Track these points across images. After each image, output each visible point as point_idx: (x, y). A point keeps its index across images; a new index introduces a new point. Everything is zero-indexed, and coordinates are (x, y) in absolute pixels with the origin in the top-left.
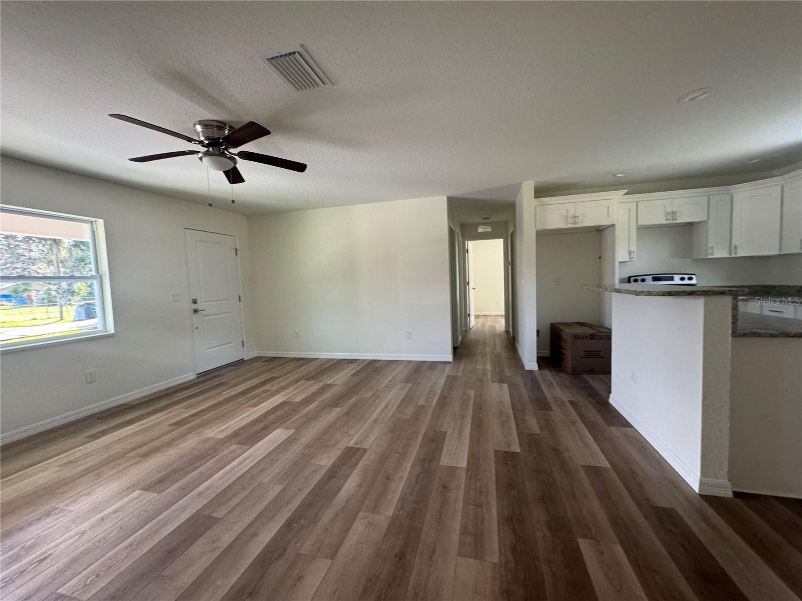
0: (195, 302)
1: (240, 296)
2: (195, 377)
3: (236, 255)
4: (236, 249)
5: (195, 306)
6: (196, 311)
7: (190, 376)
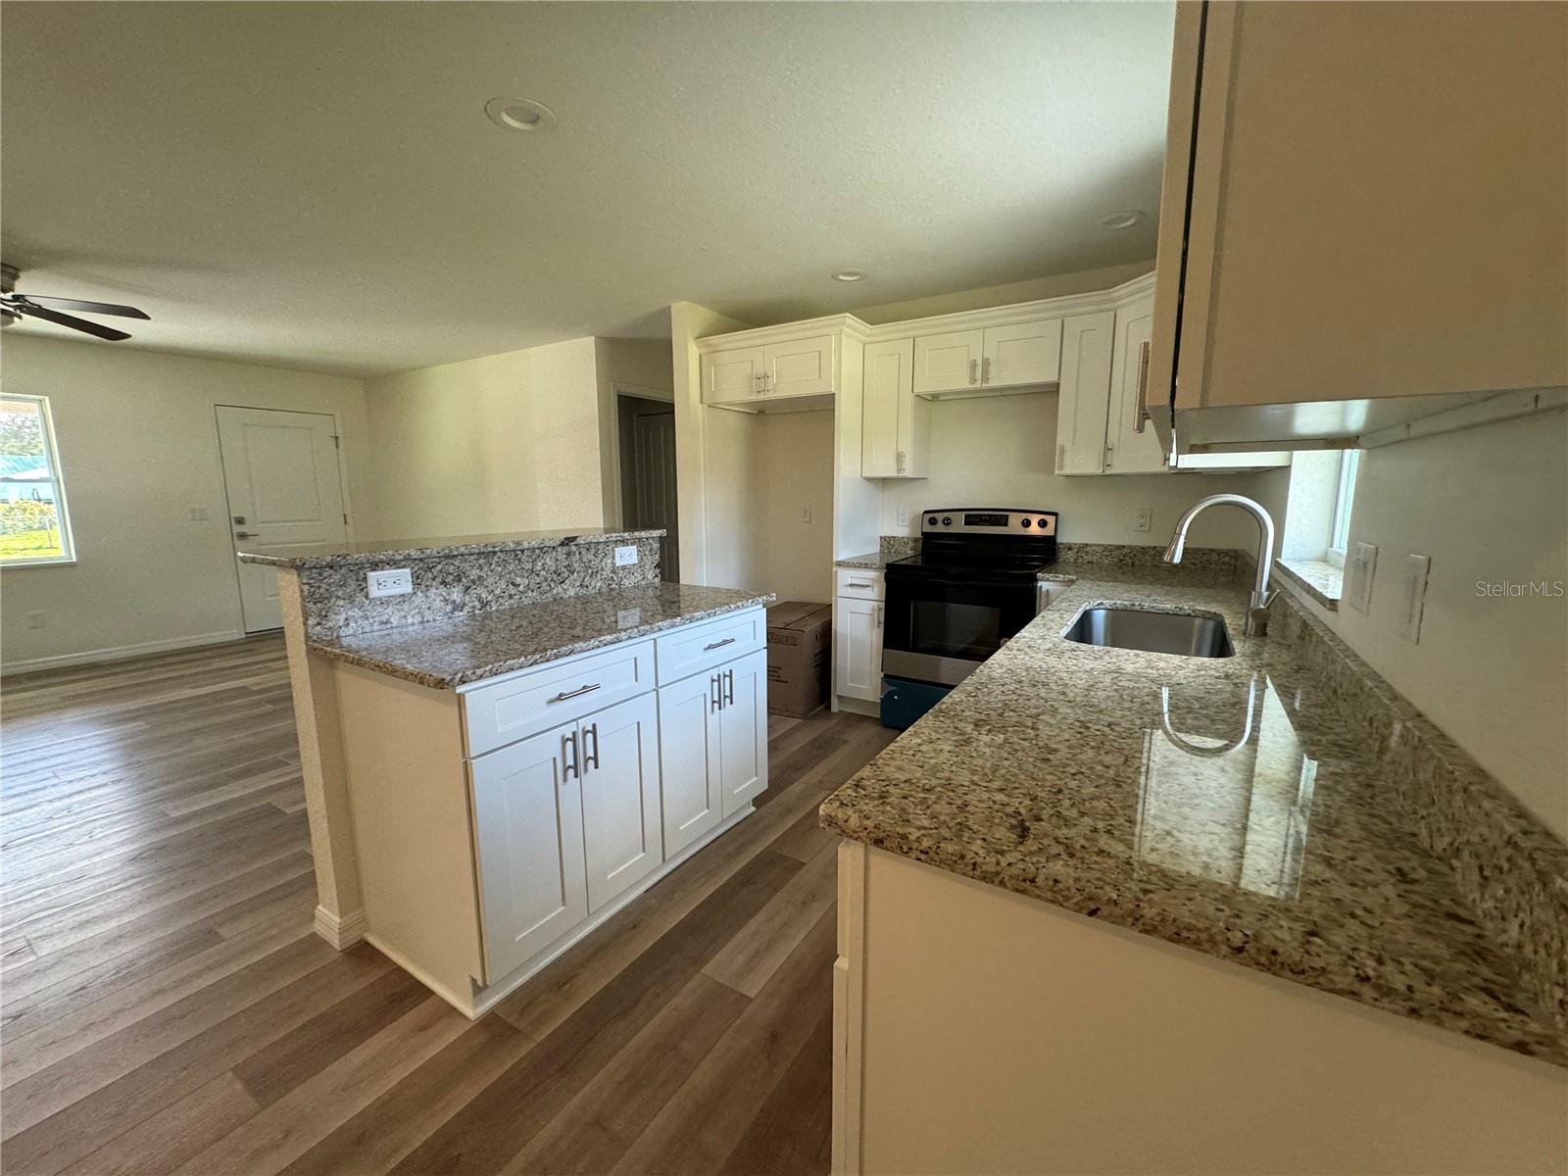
0: (240, 521)
1: (345, 516)
2: (244, 636)
3: (337, 447)
4: (337, 438)
5: (238, 529)
6: (242, 536)
7: (235, 634)
